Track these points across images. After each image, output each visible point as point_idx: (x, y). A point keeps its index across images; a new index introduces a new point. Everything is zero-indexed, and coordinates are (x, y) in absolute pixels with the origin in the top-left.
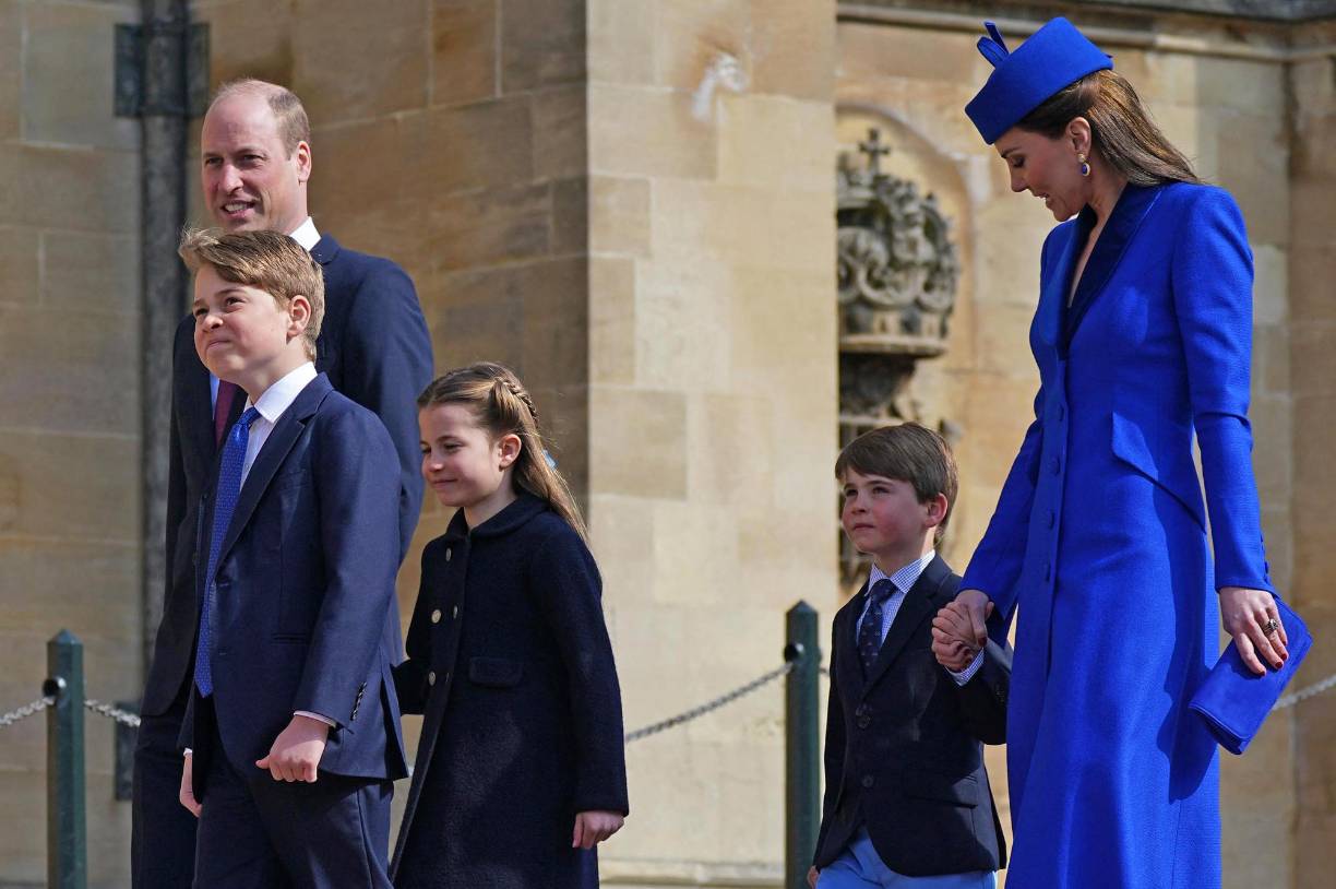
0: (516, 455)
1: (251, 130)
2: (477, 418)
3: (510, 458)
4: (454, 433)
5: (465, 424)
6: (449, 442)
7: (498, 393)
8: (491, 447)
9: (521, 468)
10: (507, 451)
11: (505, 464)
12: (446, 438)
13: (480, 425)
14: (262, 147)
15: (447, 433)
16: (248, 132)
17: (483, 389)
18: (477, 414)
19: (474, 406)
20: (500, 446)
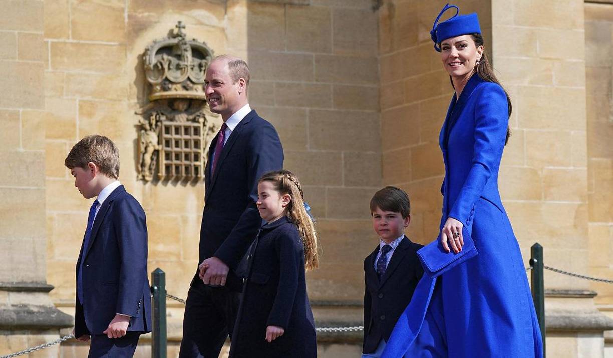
0: (289, 202)
1: (218, 73)
2: (275, 187)
3: (287, 203)
4: (266, 191)
5: (271, 189)
6: (264, 194)
7: (284, 179)
8: (280, 198)
9: (290, 207)
10: (286, 200)
11: (284, 205)
12: (263, 193)
13: (276, 189)
14: (222, 79)
15: (264, 191)
16: (217, 73)
17: (280, 177)
18: (276, 185)
19: (275, 182)
20: (284, 199)
